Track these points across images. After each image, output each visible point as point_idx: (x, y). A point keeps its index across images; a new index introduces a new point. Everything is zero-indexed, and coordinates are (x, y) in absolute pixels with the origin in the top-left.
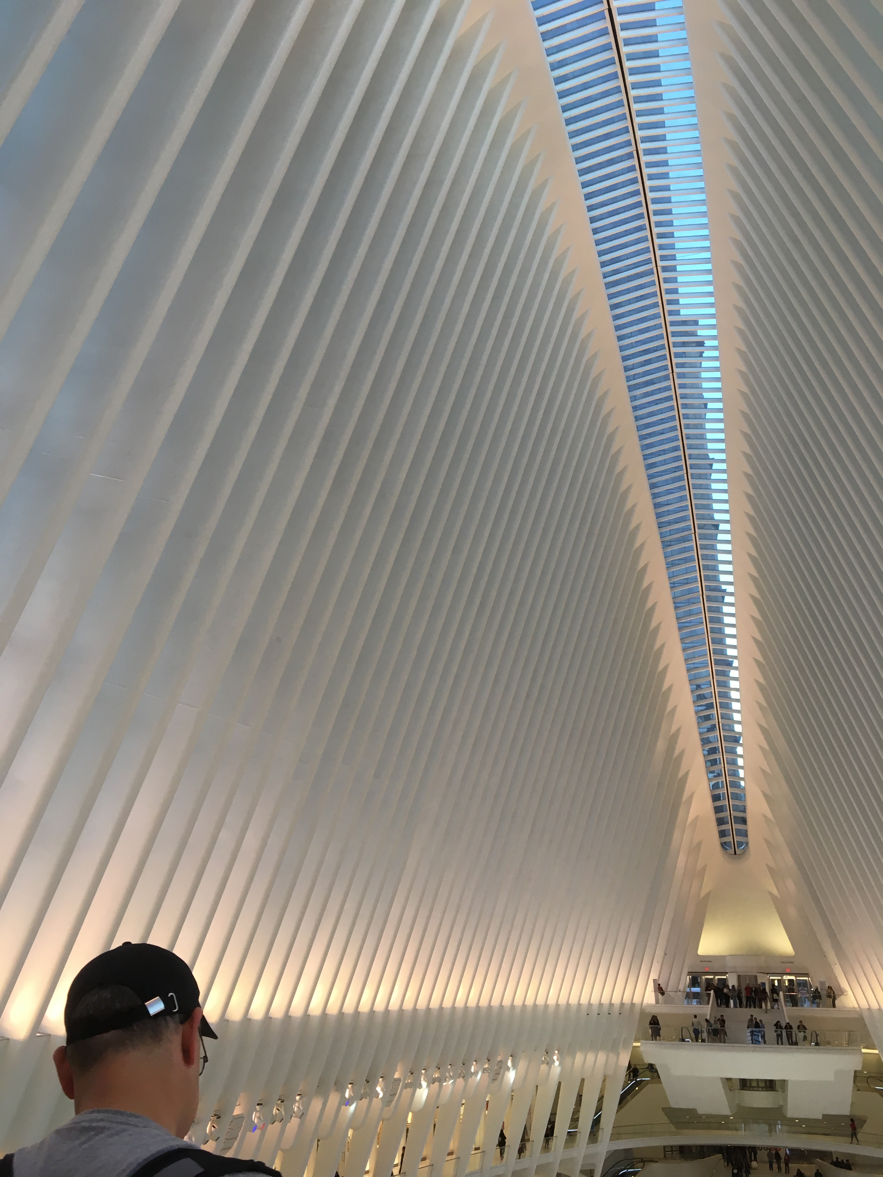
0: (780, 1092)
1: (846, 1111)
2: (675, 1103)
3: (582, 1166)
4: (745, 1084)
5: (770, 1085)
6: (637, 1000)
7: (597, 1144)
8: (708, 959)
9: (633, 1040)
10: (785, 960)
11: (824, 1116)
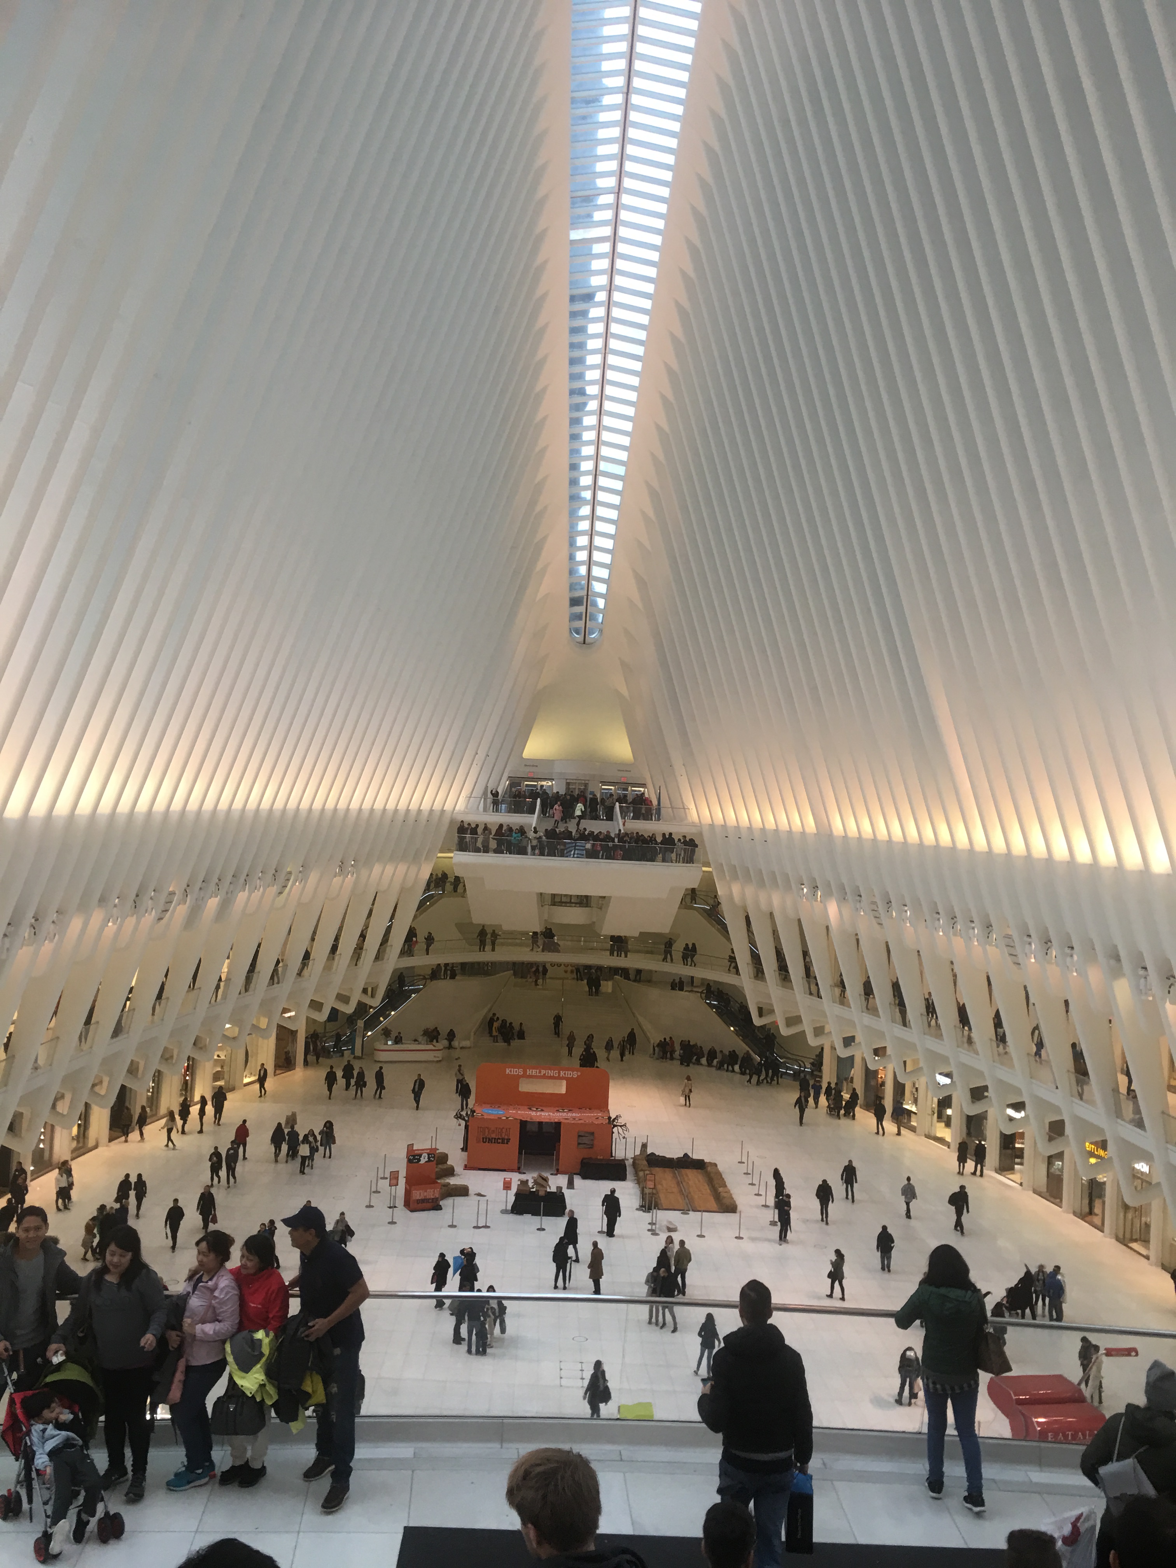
0: (595, 909)
1: (664, 929)
2: (479, 918)
3: (366, 983)
4: (557, 900)
5: (584, 901)
6: (448, 807)
8: (533, 763)
9: (438, 851)
10: (623, 767)
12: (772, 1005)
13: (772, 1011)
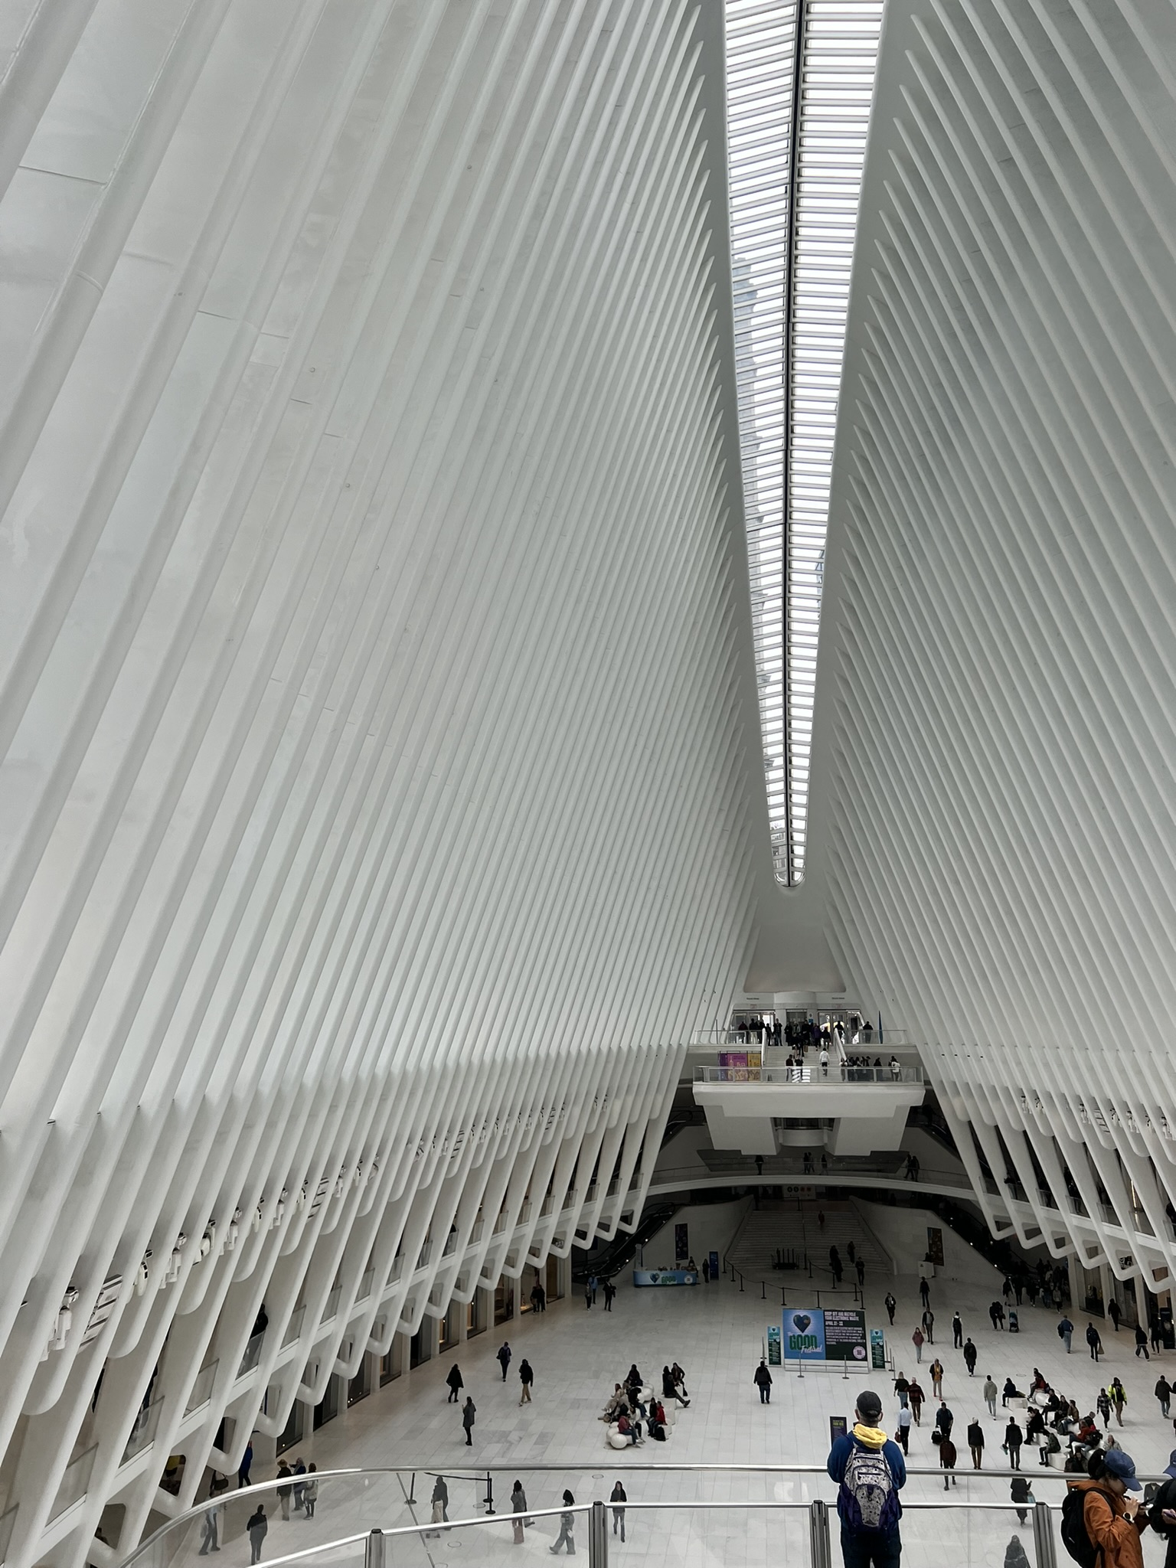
0: (825, 1131)
1: (894, 1146)
2: (717, 1146)
3: (623, 1212)
4: (792, 1123)
5: (812, 1124)
6: (684, 1041)
7: (637, 1190)
11: (872, 1152)
12: (1009, 1218)
13: (1010, 1224)
